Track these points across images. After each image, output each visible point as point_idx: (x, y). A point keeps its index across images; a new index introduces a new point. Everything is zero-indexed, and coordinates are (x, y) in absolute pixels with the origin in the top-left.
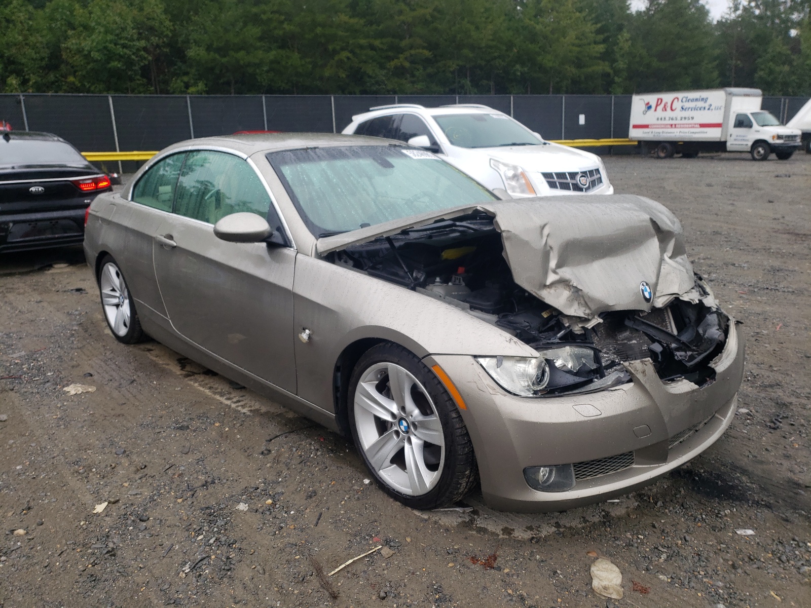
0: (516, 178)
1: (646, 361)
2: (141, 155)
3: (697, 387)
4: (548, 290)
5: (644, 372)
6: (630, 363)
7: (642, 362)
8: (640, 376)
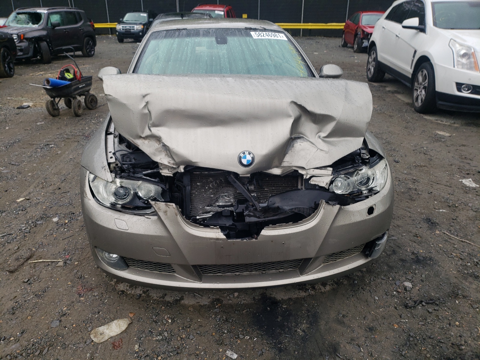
0: (467, 57)
1: (169, 205)
2: (313, 25)
3: (224, 237)
4: (144, 140)
5: (165, 212)
6: (156, 203)
7: (166, 205)
8: (161, 214)
